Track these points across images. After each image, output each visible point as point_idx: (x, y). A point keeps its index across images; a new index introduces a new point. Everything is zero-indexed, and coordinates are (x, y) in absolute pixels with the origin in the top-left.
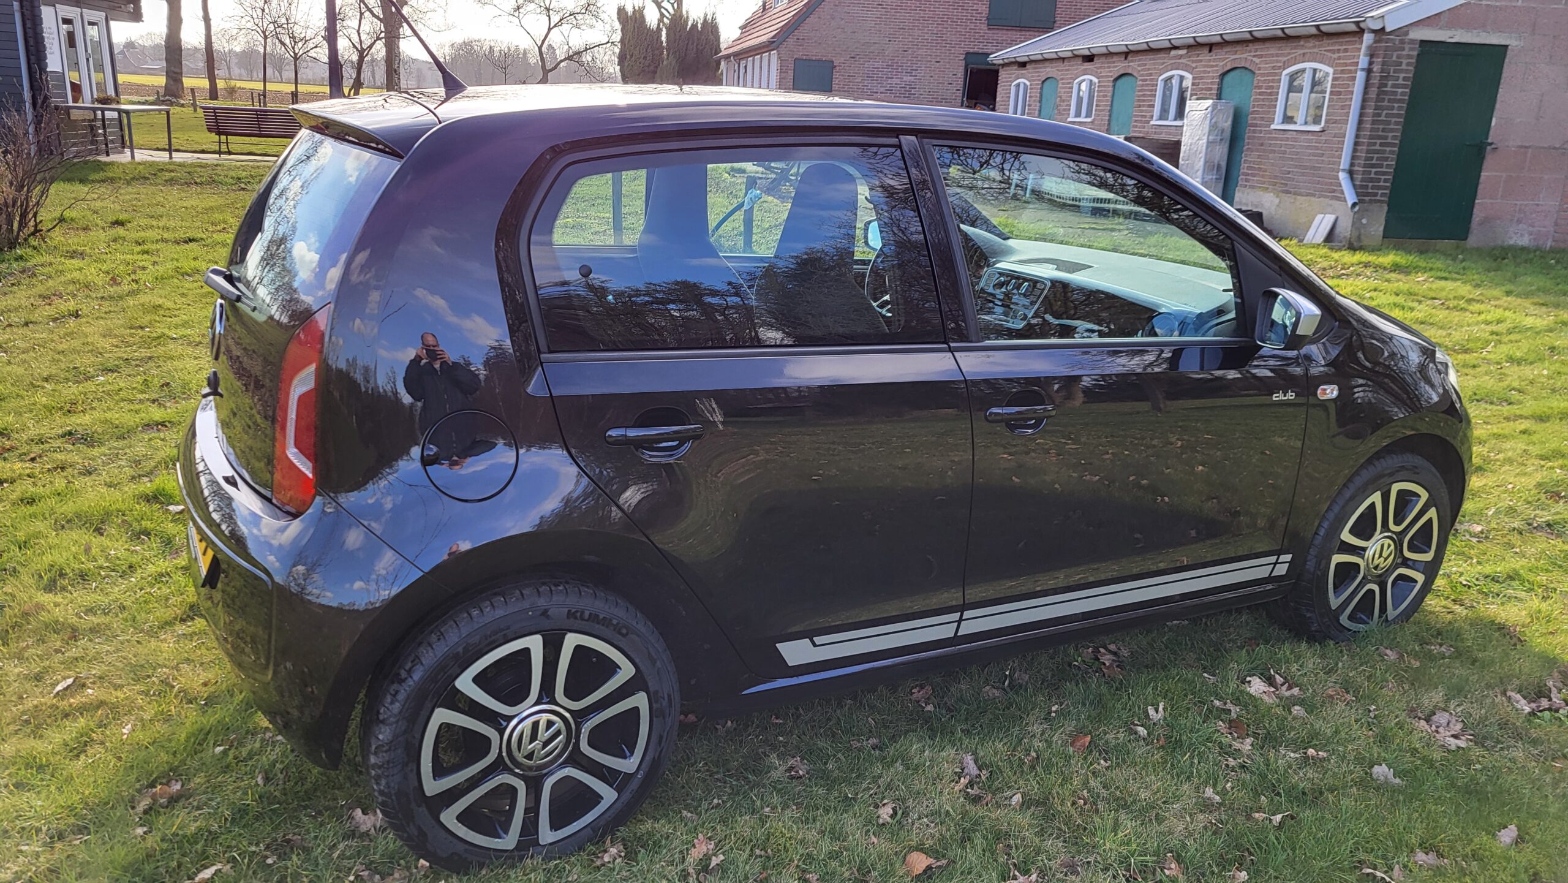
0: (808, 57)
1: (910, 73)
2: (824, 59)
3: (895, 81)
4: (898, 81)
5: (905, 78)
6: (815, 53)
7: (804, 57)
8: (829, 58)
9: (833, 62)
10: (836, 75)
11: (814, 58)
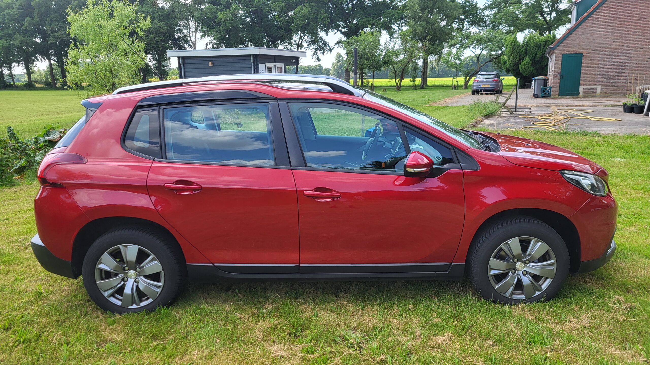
0: (569, 53)
1: (625, 56)
2: (578, 53)
3: (617, 60)
4: (618, 60)
5: (622, 58)
6: (573, 50)
7: (567, 53)
8: (581, 52)
9: (582, 54)
10: (584, 59)
11: (572, 53)
